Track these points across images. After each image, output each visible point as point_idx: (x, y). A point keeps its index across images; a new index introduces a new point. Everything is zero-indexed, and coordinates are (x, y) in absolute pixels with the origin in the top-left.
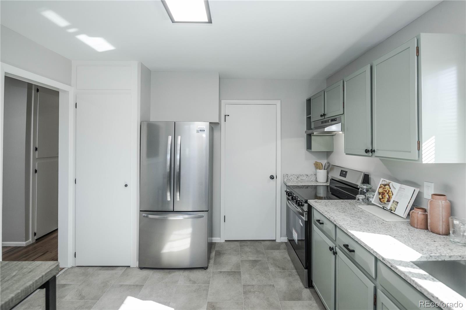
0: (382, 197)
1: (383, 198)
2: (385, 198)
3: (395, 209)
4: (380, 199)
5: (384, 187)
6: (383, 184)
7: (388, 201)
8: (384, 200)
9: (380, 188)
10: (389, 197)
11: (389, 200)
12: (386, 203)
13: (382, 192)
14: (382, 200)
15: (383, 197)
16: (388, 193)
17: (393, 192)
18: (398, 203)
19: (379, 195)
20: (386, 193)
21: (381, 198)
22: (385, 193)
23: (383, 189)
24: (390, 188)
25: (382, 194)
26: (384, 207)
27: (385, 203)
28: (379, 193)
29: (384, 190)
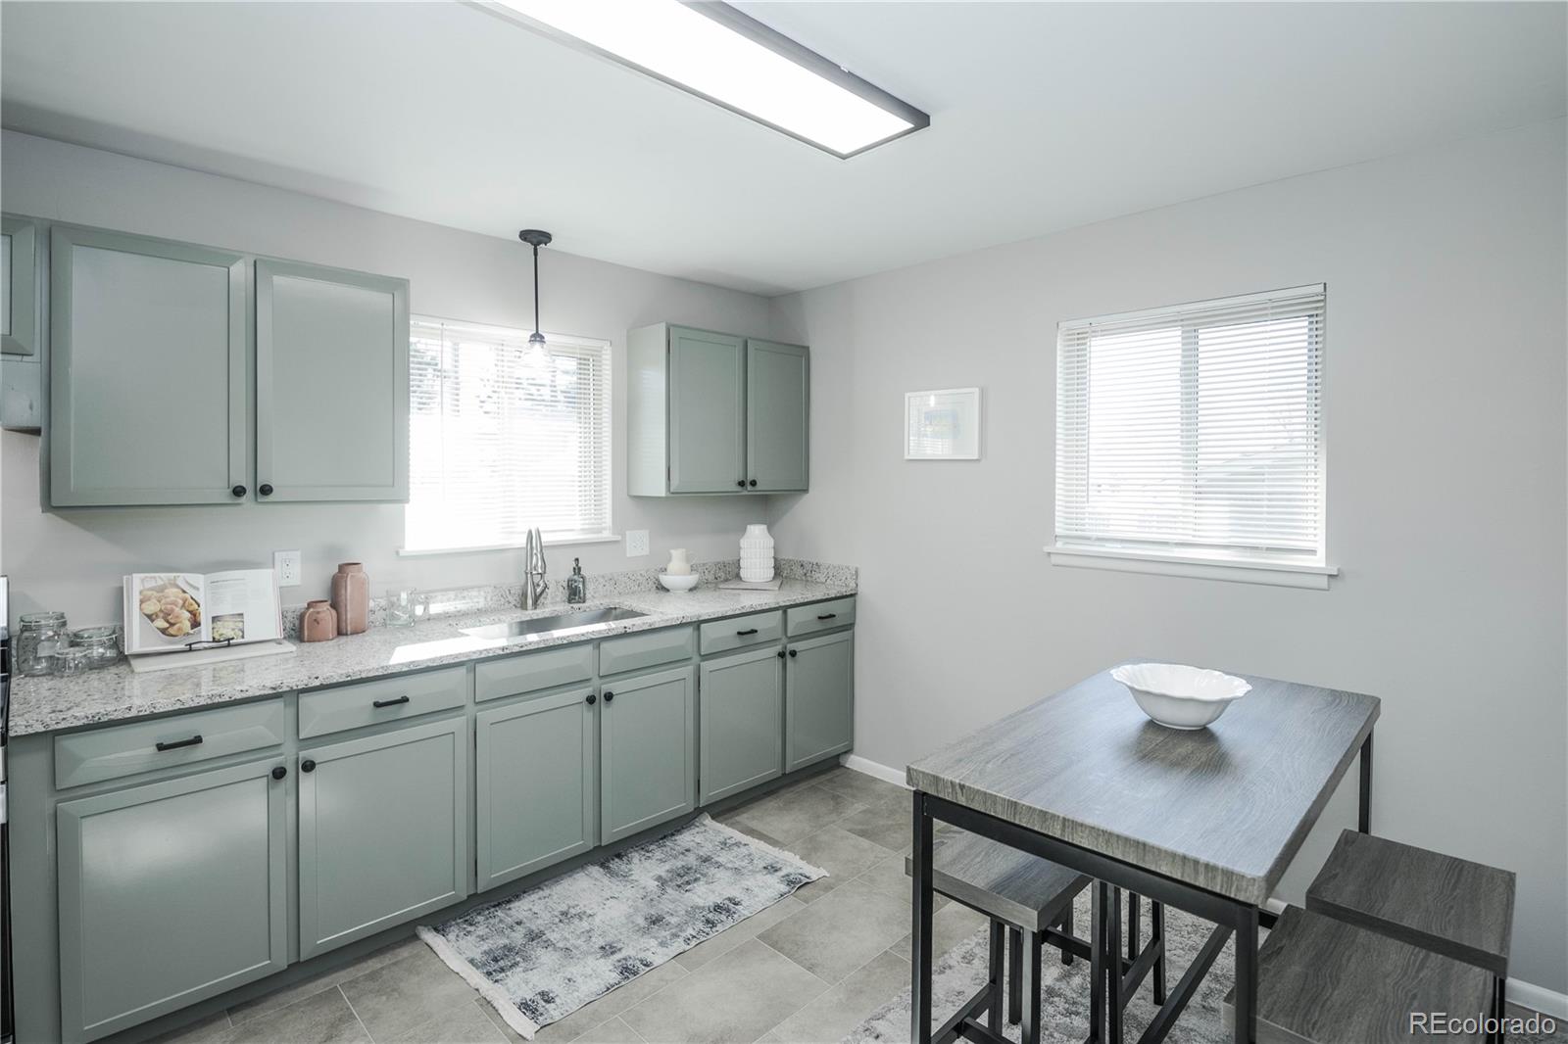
0: (168, 622)
1: (172, 625)
2: (181, 622)
3: (243, 632)
4: (164, 631)
5: (161, 594)
6: (149, 589)
7: (196, 624)
8: (179, 629)
9: (142, 602)
10: (195, 615)
11: (195, 621)
12: (192, 632)
13: (161, 611)
14: (172, 631)
15: (172, 621)
16: (183, 606)
17: (198, 601)
18: (242, 614)
19: (152, 621)
20: (177, 609)
21: (166, 625)
22: (172, 610)
23: (159, 601)
24: (184, 592)
25: (161, 615)
26: (190, 645)
27: (188, 634)
28: (149, 617)
29: (163, 602)
